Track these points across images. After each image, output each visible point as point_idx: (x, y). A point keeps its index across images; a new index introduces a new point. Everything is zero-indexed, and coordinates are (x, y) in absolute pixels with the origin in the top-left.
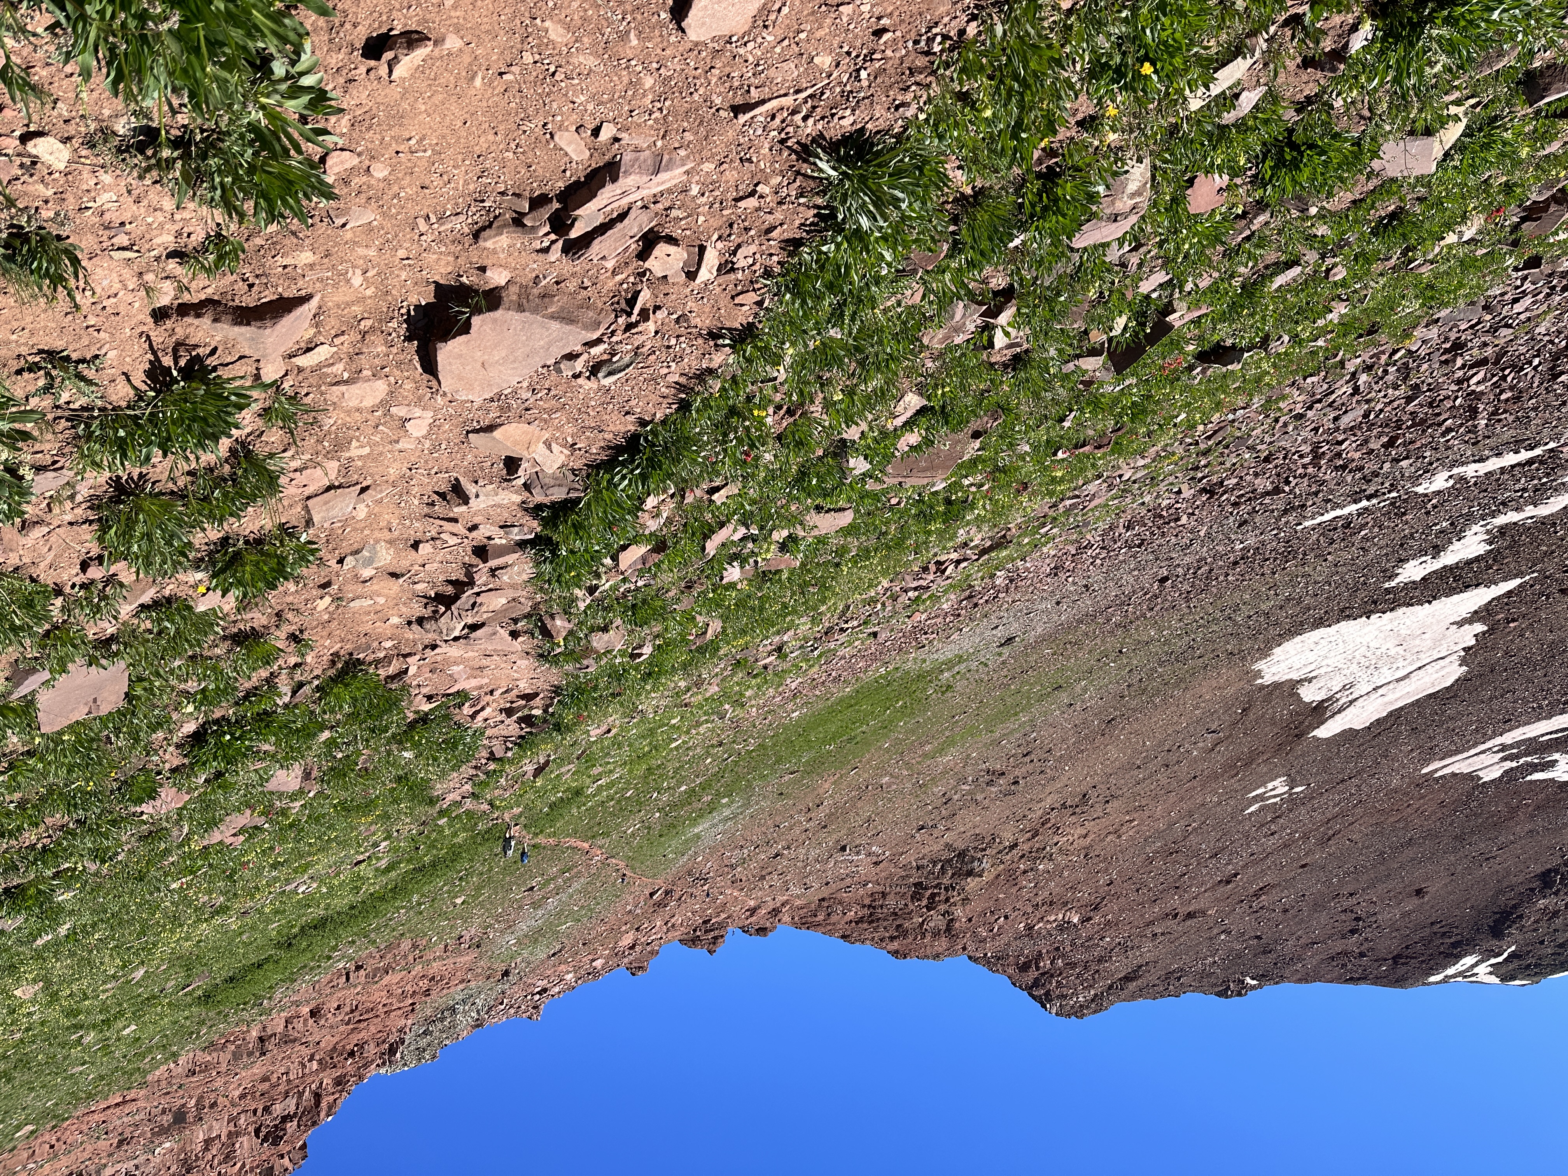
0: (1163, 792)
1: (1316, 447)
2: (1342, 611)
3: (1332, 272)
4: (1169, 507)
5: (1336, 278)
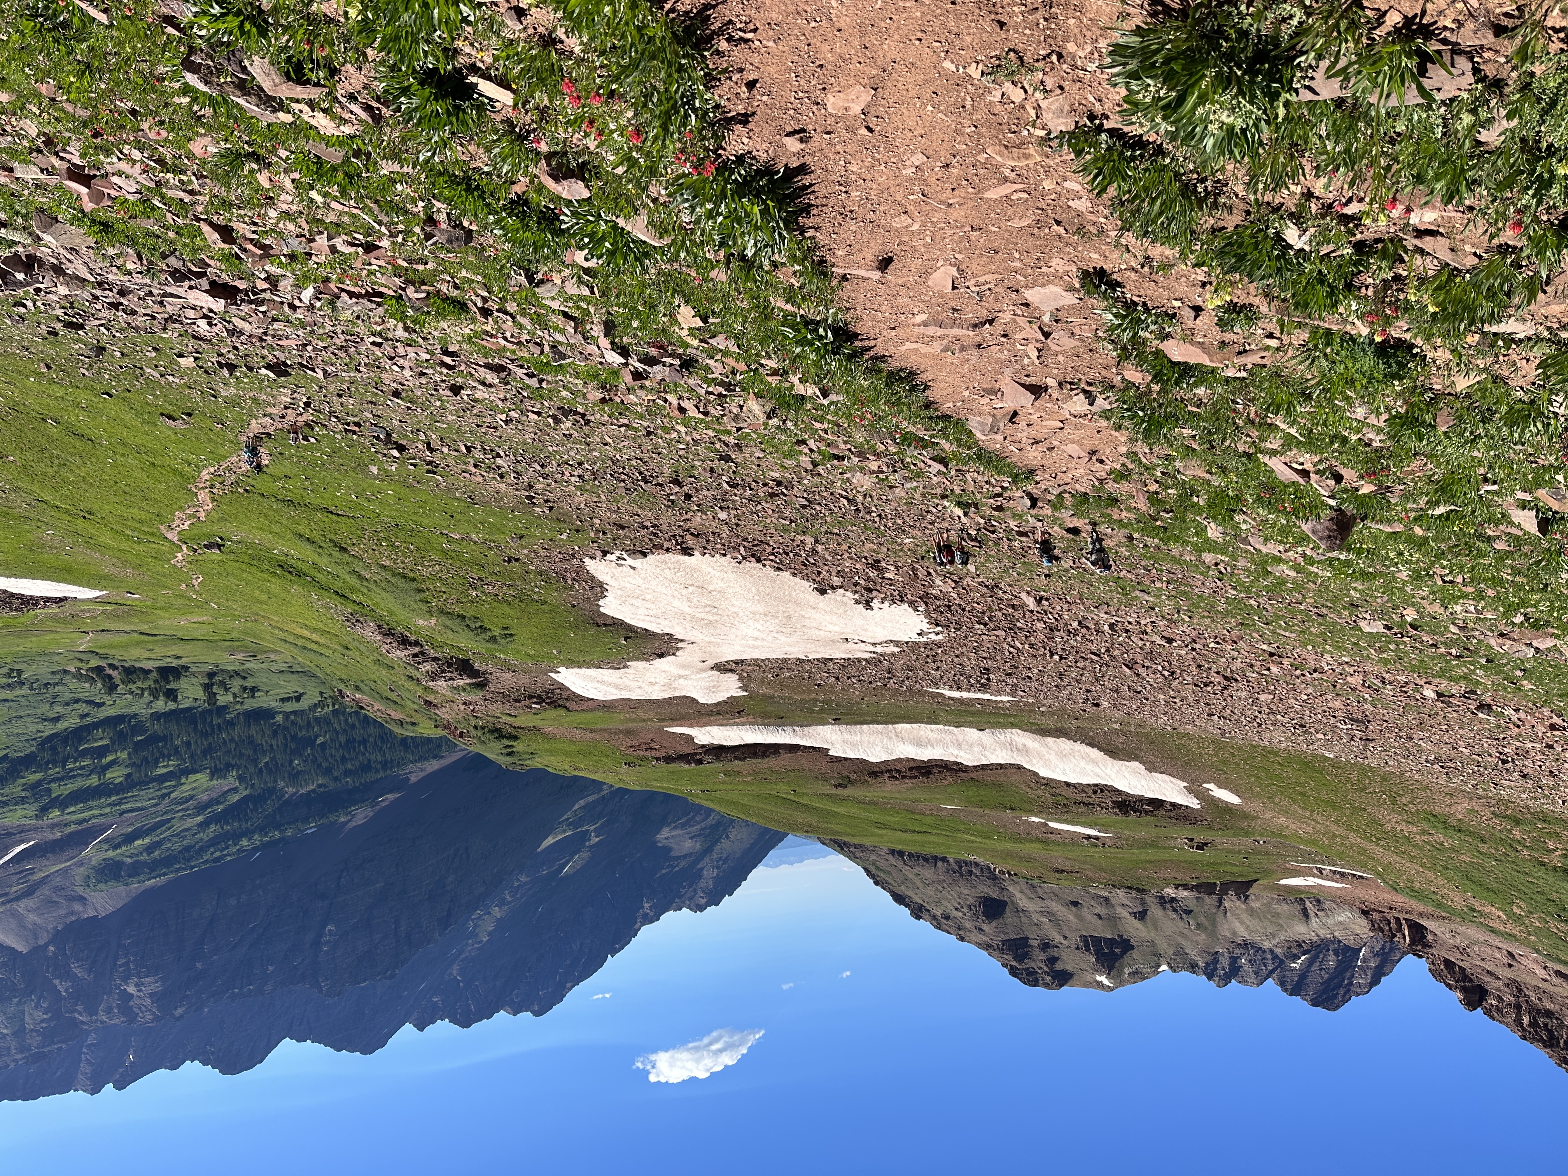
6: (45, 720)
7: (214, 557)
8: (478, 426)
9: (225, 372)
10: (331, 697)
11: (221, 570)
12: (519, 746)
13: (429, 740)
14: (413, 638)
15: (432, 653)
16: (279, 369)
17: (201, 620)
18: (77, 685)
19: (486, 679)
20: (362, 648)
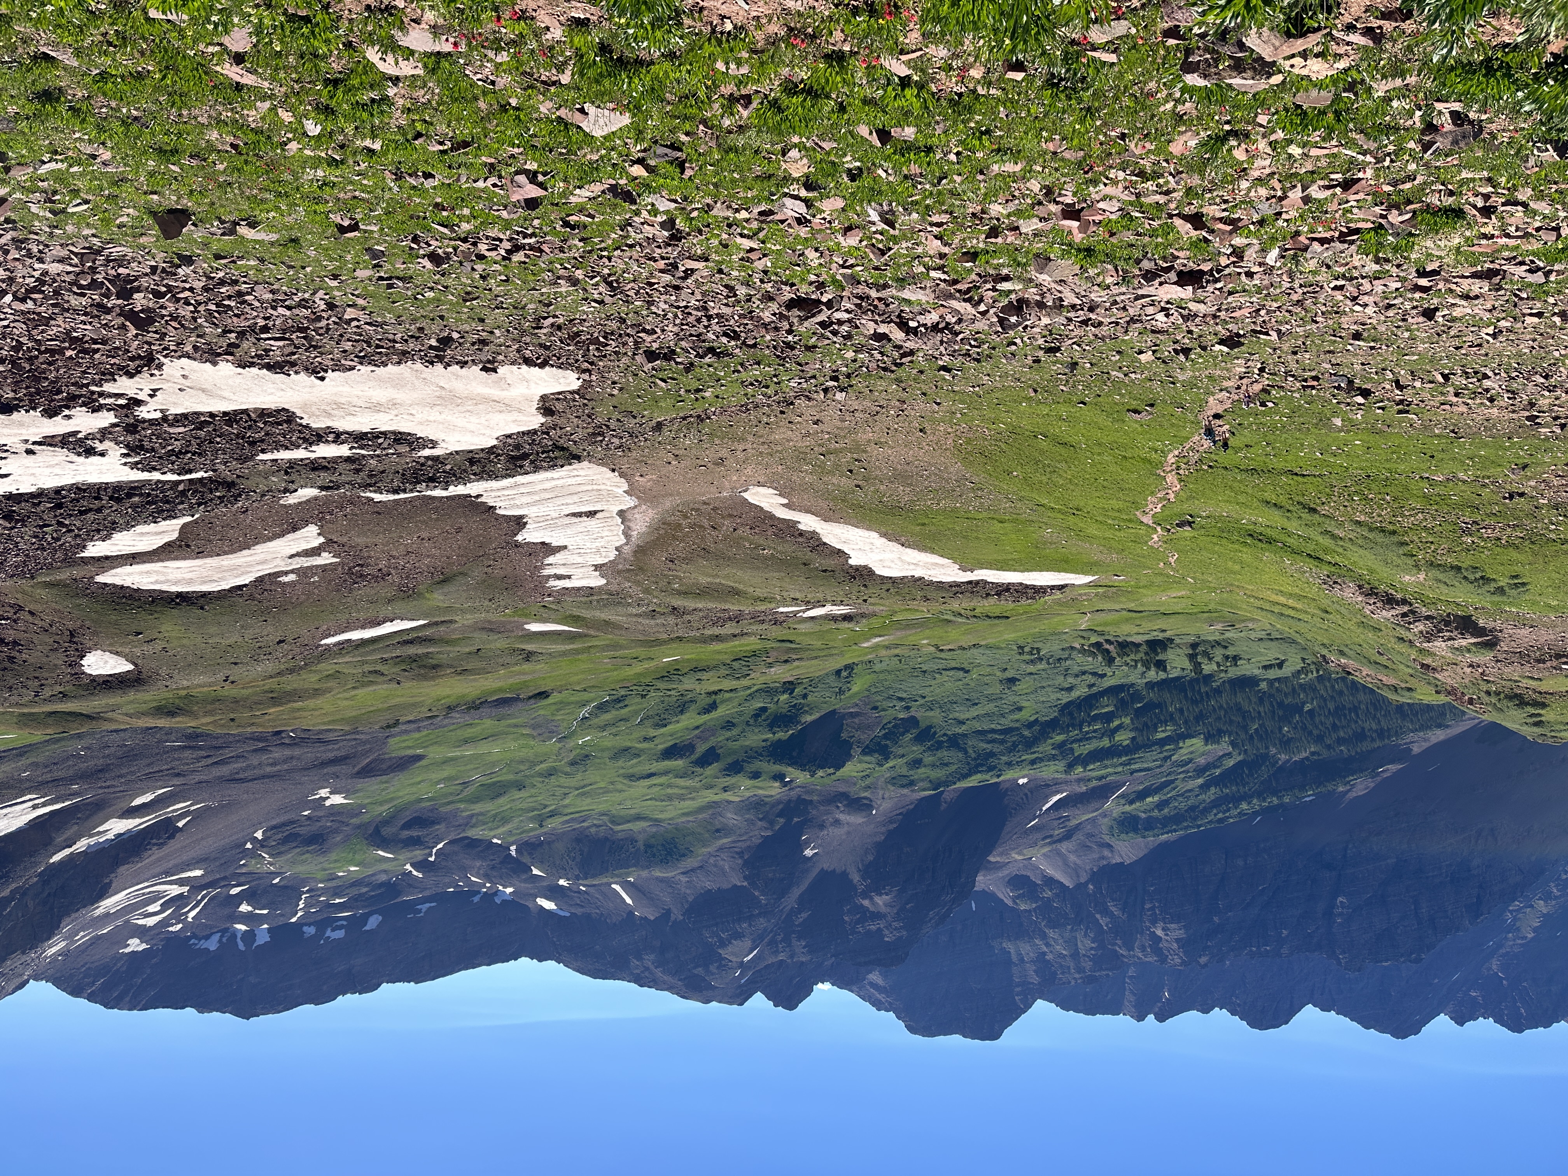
6: (1062, 690)
7: (1187, 534)
8: (1457, 348)
9: (1182, 357)
10: (1313, 663)
11: (1194, 546)
12: (1548, 715)
13: (1429, 707)
14: (1399, 596)
15: (1424, 611)
16: (1232, 341)
17: (1180, 594)
18: (1083, 659)
19: (1495, 637)
20: (1343, 610)
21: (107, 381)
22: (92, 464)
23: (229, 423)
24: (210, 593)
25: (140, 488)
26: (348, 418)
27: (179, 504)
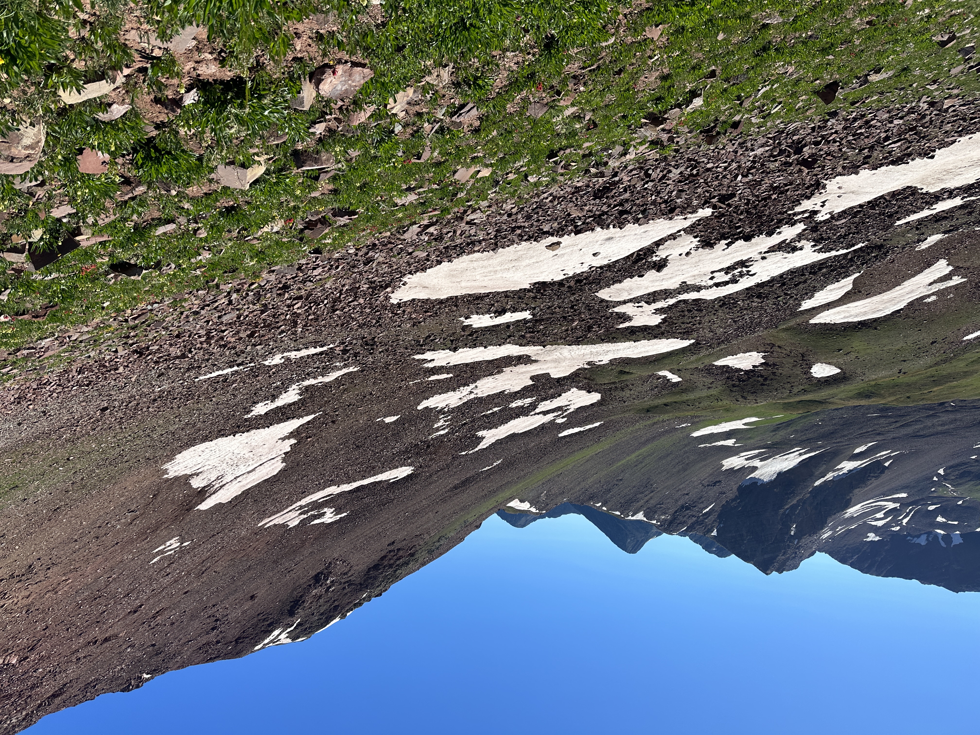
0: (93, 556)
1: (208, 333)
2: (220, 431)
3: (199, 232)
4: (111, 360)
5: (201, 236)
21: (796, 206)
22: (796, 256)
23: (873, 208)
24: (879, 318)
25: (826, 263)
26: (956, 178)
27: (850, 267)
